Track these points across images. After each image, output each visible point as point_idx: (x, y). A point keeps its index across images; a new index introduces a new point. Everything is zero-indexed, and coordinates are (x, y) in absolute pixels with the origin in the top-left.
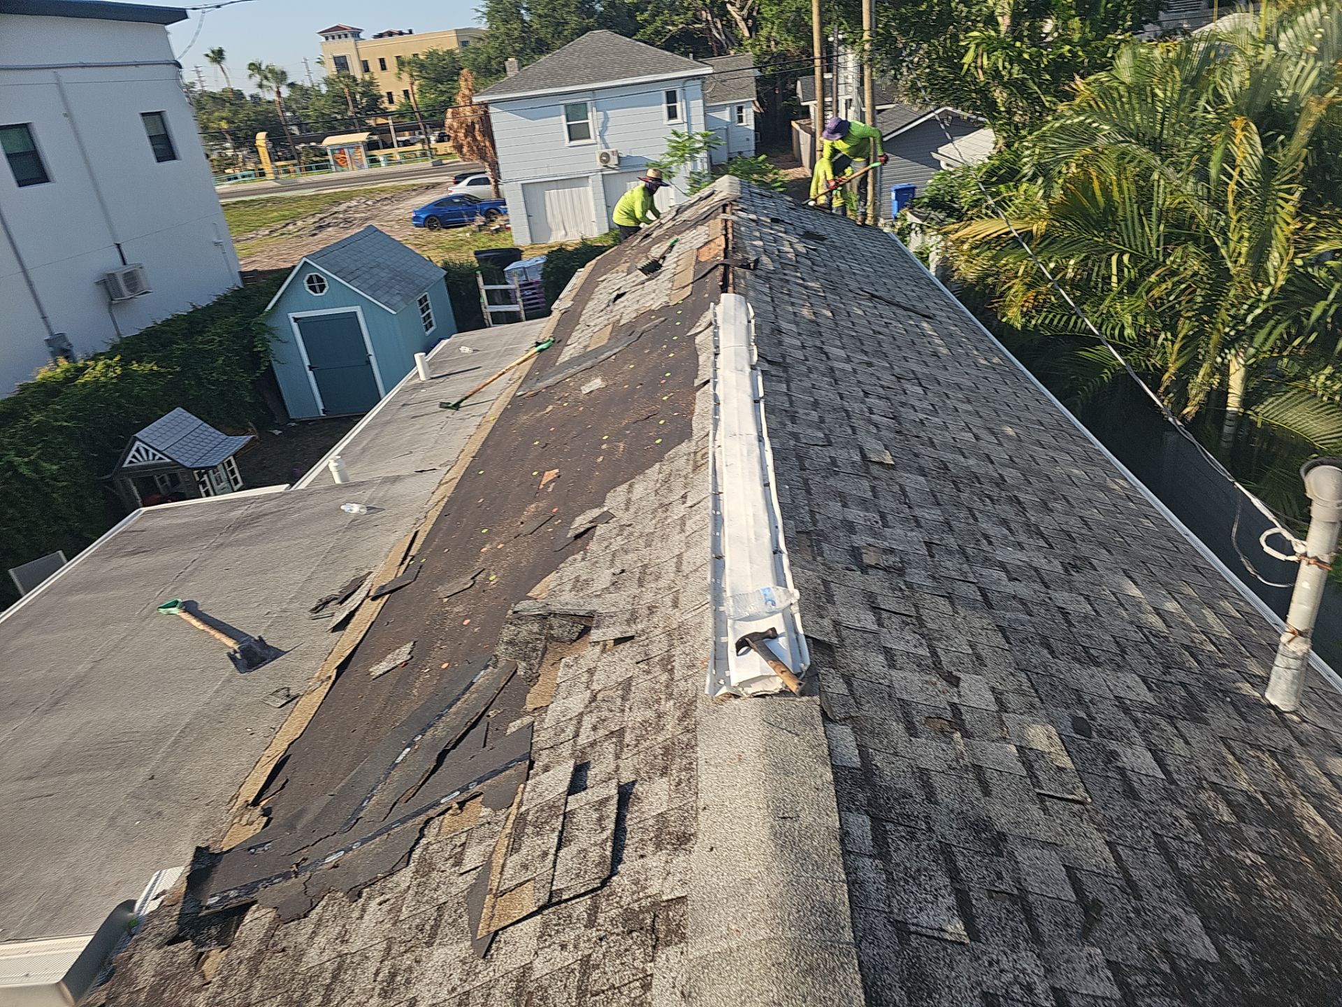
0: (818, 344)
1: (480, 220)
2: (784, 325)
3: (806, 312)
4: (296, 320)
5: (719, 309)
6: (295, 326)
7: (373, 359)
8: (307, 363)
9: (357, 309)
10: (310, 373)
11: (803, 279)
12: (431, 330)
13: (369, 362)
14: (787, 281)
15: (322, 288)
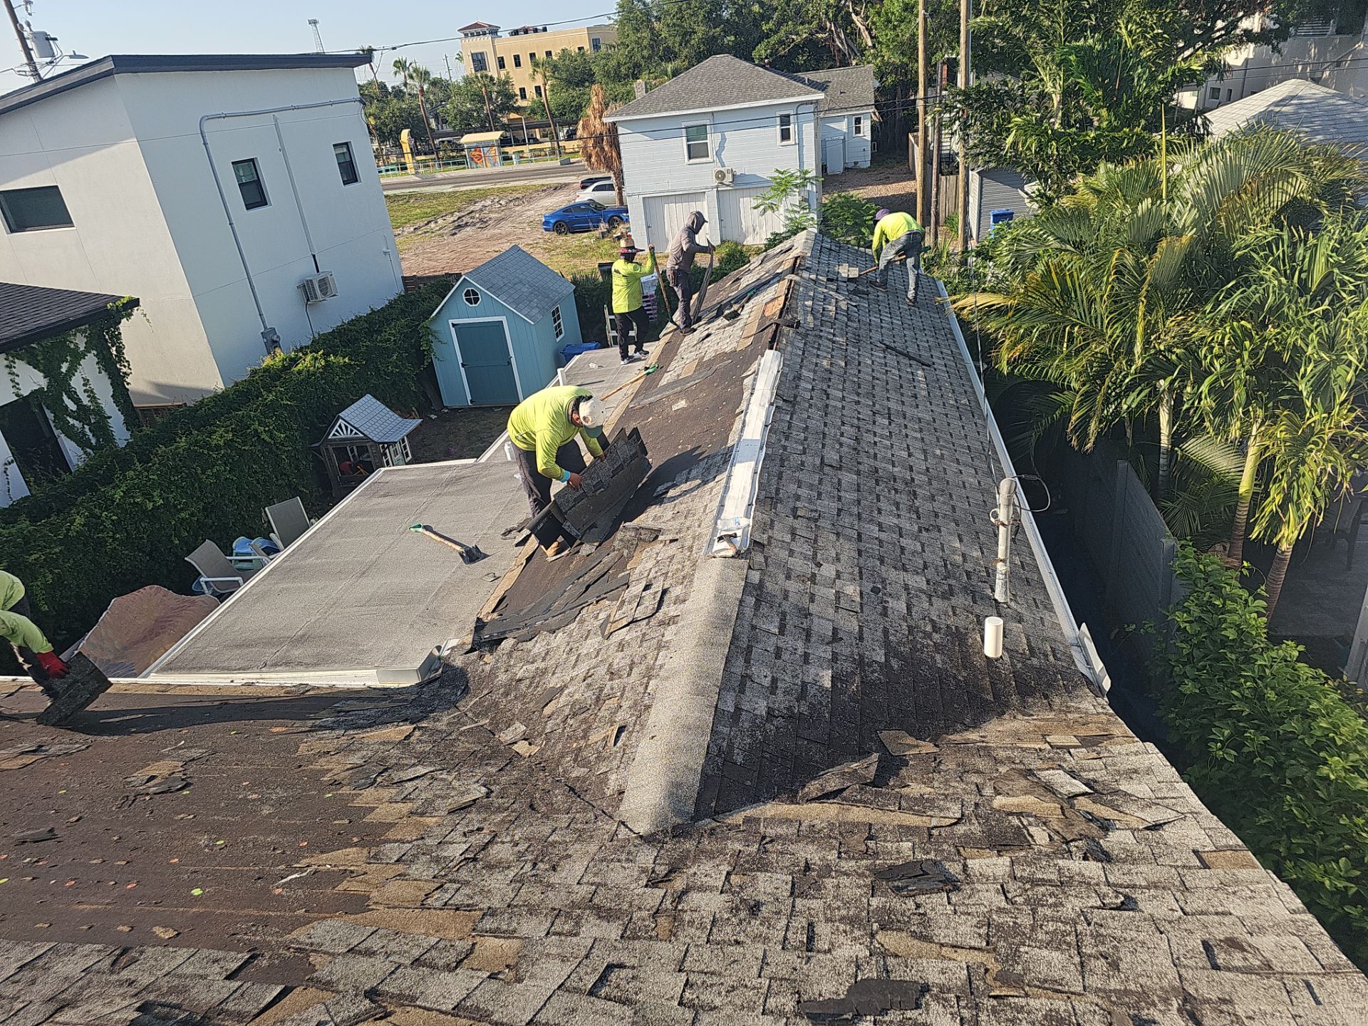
0: (824, 388)
1: (603, 226)
2: (805, 373)
3: (825, 363)
4: (454, 325)
5: (763, 360)
6: (453, 330)
7: (513, 361)
8: (460, 361)
9: (503, 319)
10: (462, 370)
11: (834, 335)
12: (560, 337)
13: (510, 363)
14: (821, 337)
15: (476, 300)
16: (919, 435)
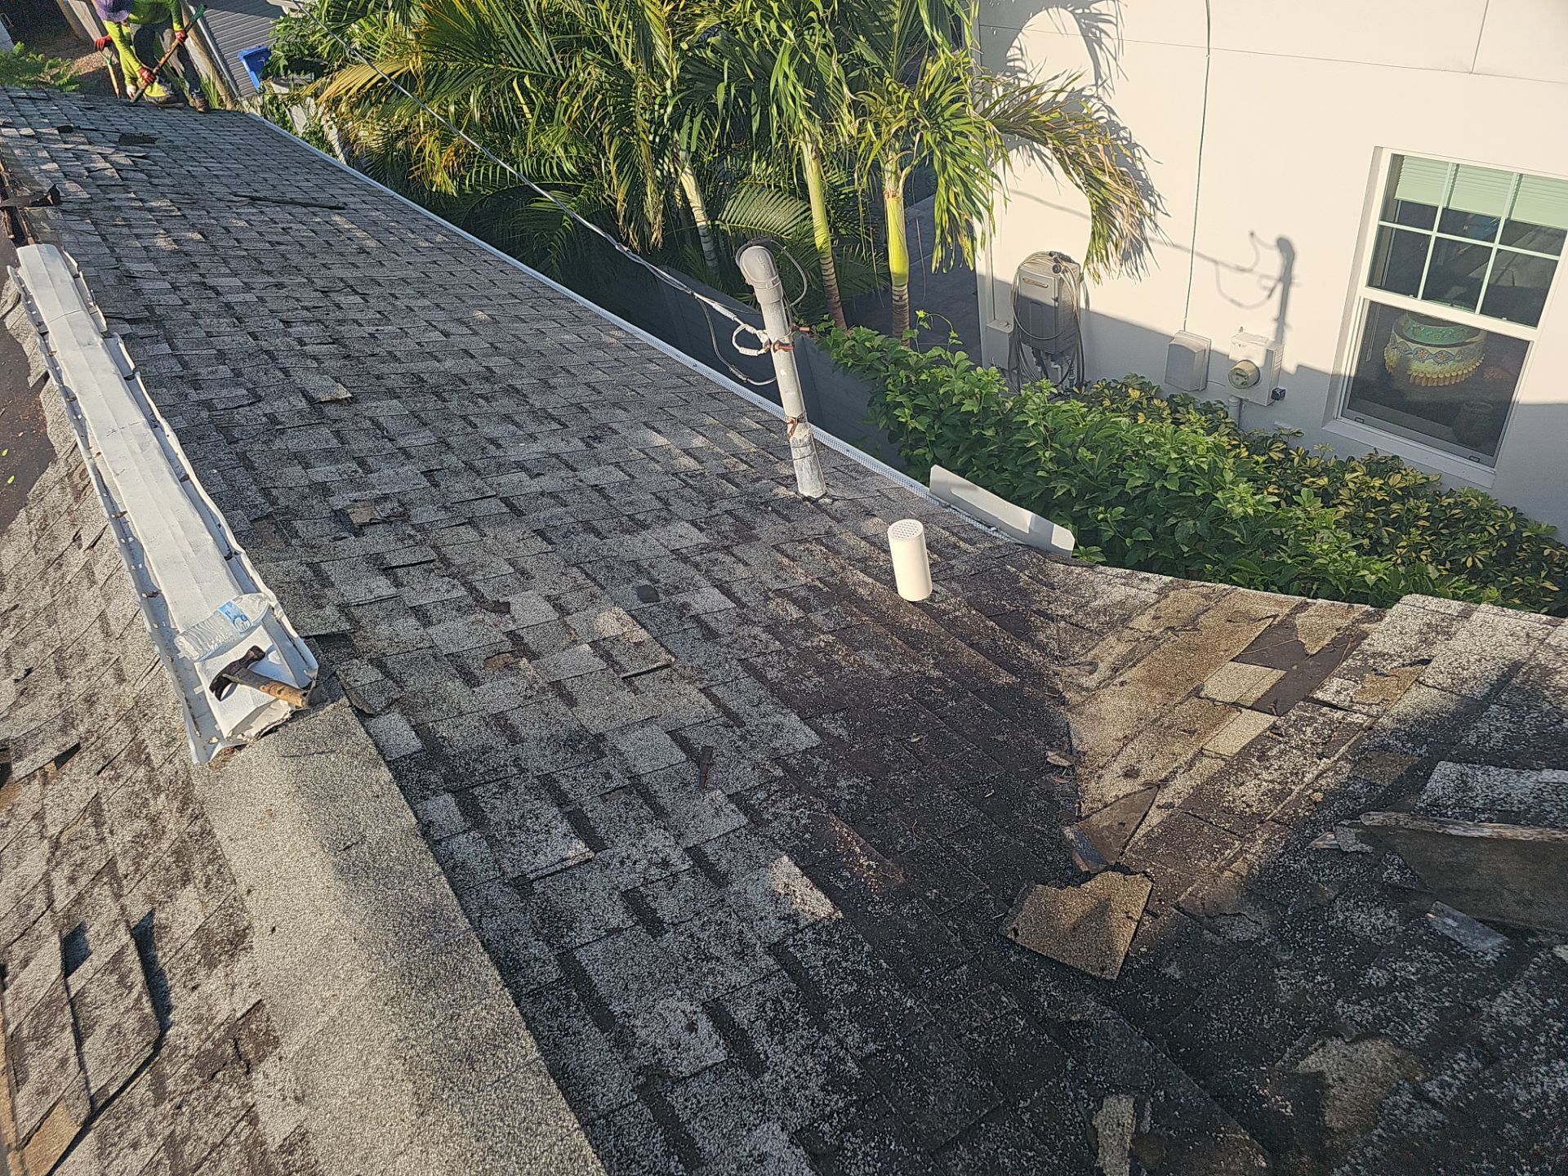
0: (196, 278)
2: (135, 268)
3: (161, 242)
5: (22, 272)
11: (141, 200)
14: (119, 208)
16: (427, 303)
